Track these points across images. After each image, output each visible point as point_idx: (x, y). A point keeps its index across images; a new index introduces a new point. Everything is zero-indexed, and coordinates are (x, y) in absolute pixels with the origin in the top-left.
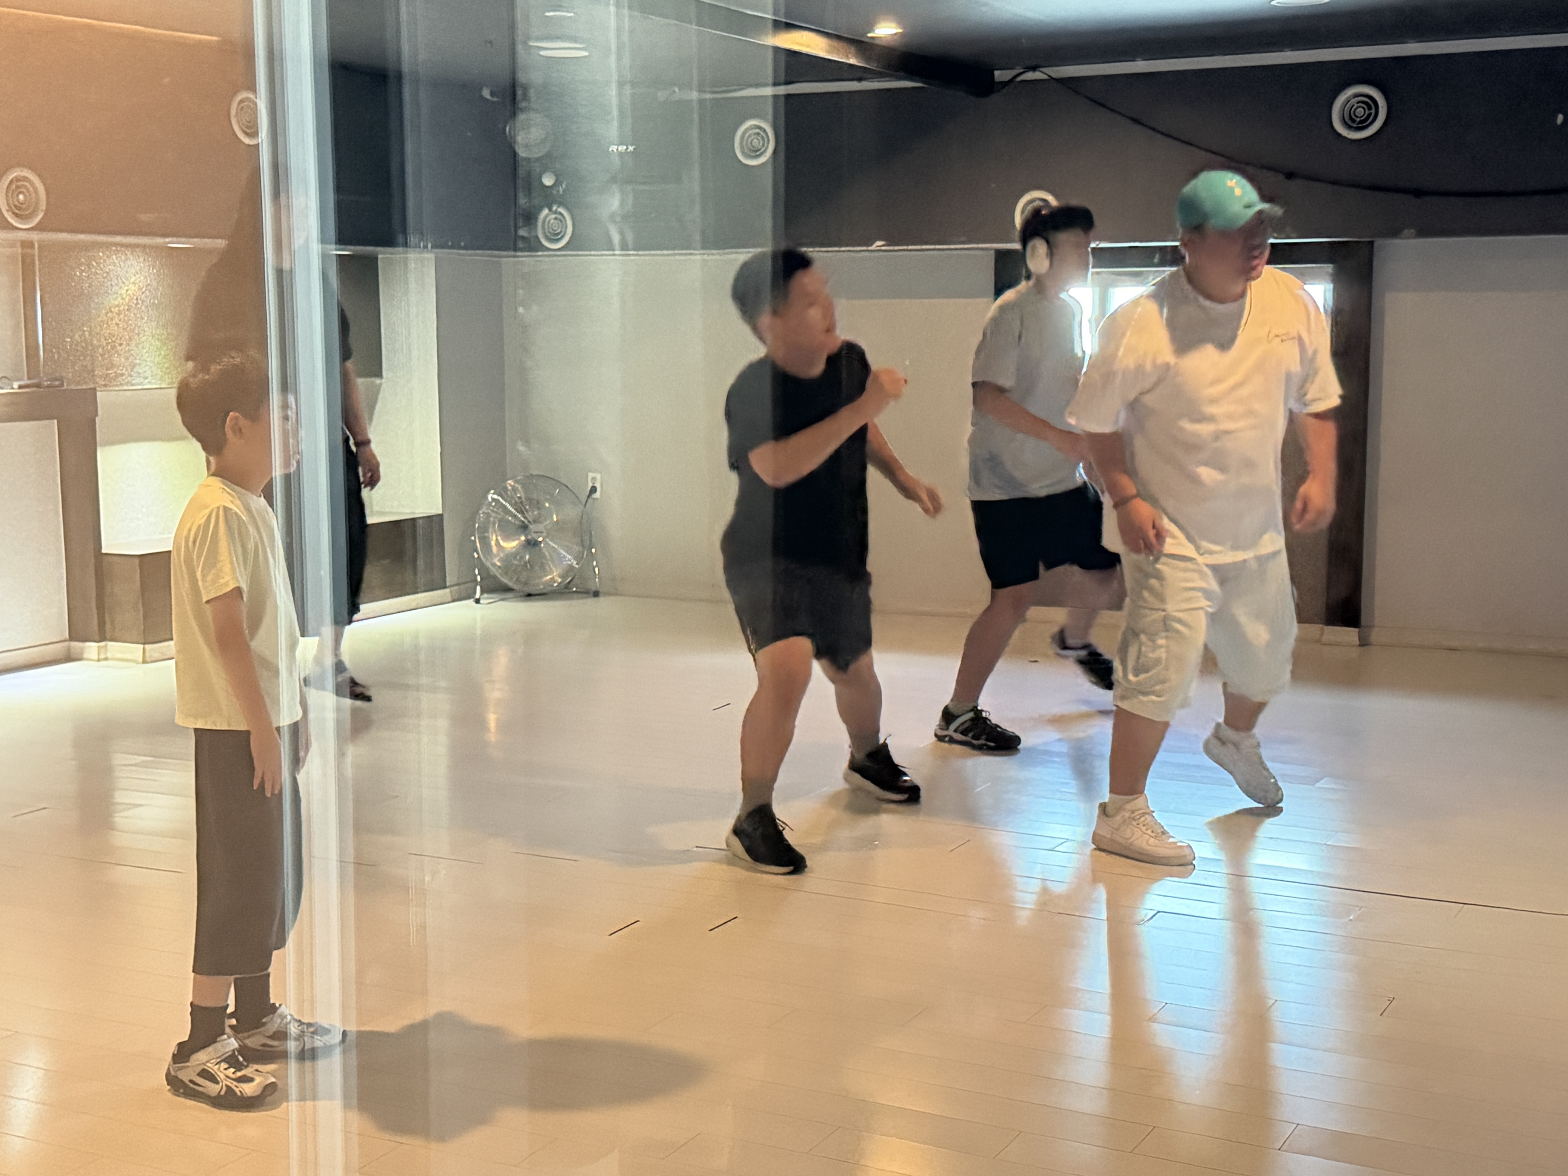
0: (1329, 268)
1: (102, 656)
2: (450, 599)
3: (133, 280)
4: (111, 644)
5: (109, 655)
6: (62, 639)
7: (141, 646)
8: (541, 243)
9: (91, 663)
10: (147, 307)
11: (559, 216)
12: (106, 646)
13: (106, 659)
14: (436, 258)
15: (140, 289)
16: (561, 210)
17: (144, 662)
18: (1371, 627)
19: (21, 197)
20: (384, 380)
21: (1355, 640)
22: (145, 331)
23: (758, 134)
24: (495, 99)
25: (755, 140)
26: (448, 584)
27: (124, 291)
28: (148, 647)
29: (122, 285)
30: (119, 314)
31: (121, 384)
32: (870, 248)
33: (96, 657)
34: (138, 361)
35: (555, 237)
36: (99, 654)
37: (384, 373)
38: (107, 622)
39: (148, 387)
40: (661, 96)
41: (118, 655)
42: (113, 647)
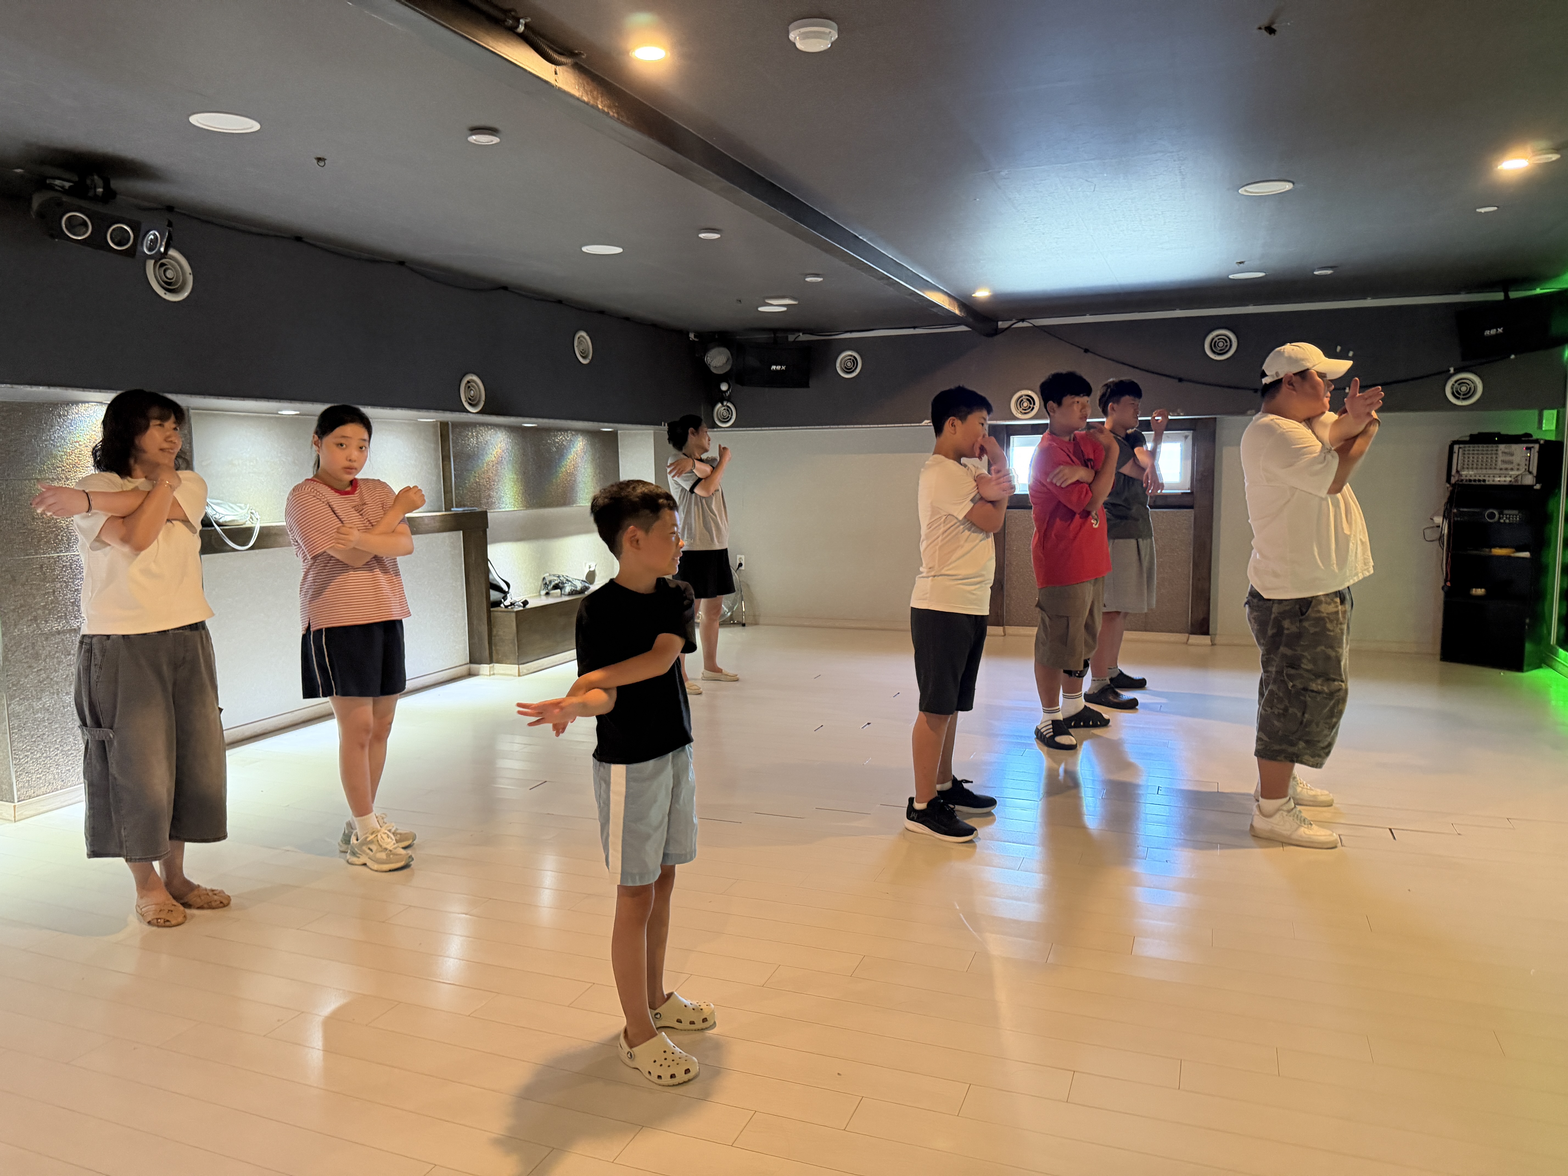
0: (1189, 433)
1: (492, 673)
3: (499, 445)
4: (496, 665)
5: (495, 672)
6: (466, 662)
7: (517, 666)
9: (486, 677)
10: (507, 462)
11: (726, 408)
12: (493, 666)
13: (494, 674)
14: (655, 433)
15: (503, 451)
17: (519, 675)
18: (1215, 635)
19: (472, 392)
21: (1209, 642)
22: (506, 476)
23: (850, 359)
24: (696, 340)
25: (849, 363)
27: (494, 453)
28: (521, 666)
29: (494, 449)
30: (493, 466)
31: (494, 508)
32: (920, 424)
33: (489, 674)
34: (503, 495)
35: (726, 420)
36: (489, 671)
38: (494, 652)
39: (507, 510)
40: (791, 338)
41: (501, 672)
42: (498, 667)
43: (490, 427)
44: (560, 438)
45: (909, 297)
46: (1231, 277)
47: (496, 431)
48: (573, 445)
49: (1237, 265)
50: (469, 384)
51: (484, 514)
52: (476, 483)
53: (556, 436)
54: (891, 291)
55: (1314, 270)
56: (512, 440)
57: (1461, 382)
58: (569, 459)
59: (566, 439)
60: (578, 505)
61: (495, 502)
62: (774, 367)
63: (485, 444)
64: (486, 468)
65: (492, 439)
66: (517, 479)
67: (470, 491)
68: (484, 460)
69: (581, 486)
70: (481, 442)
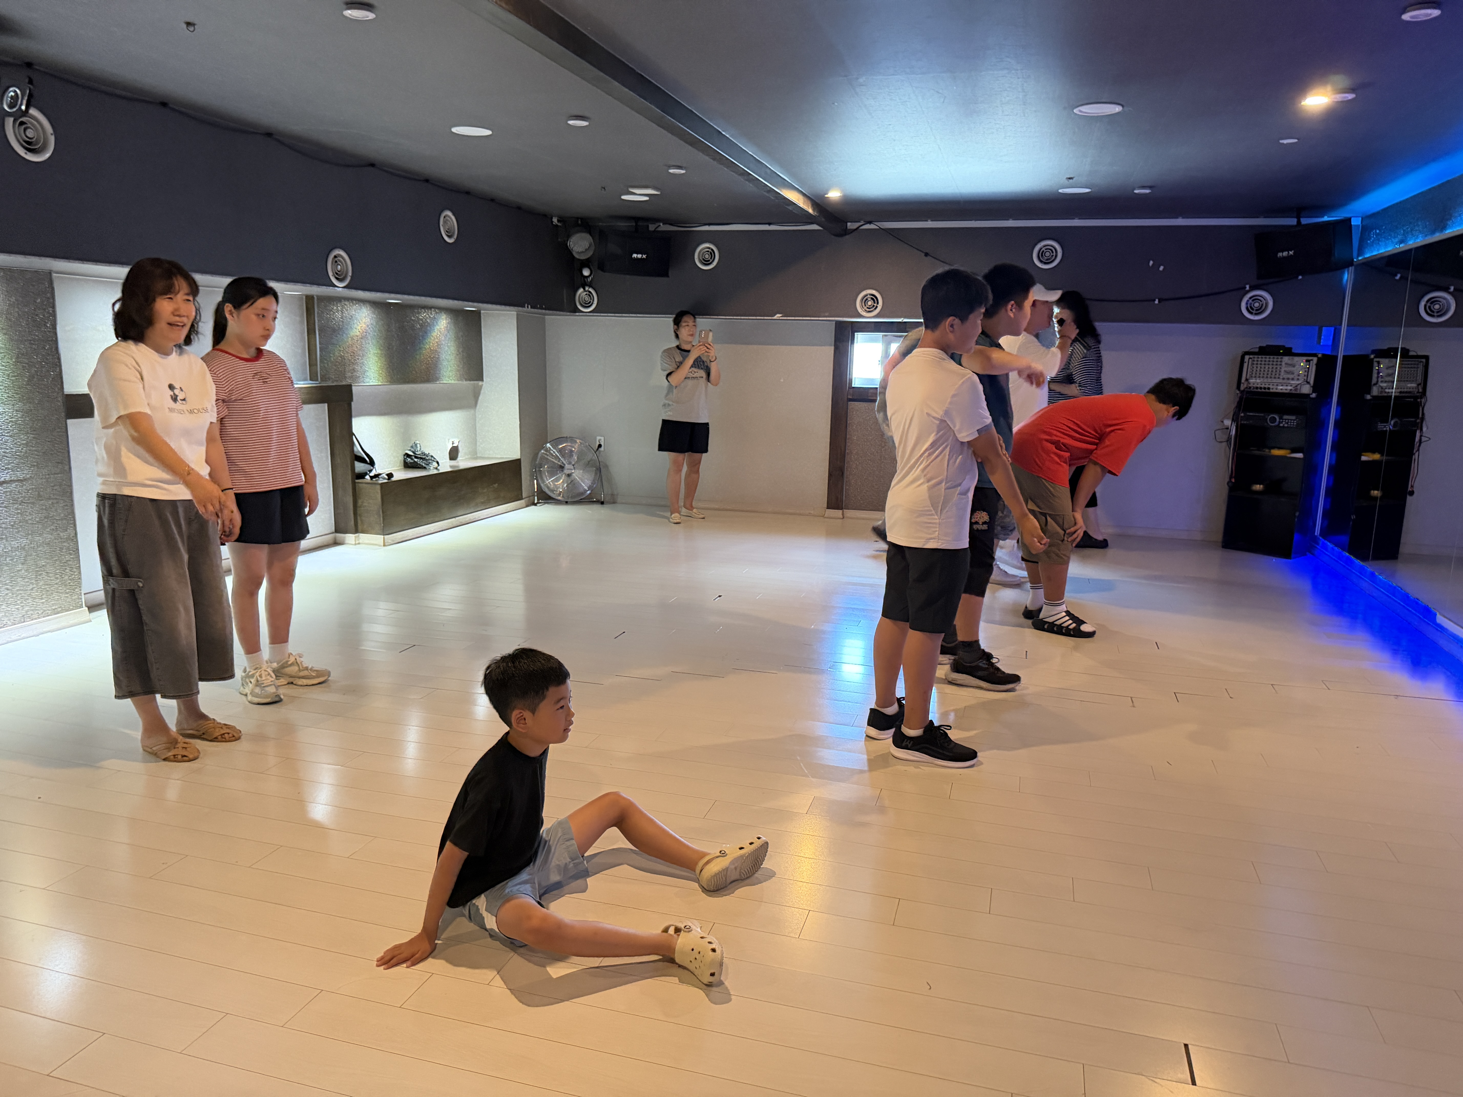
1: (357, 542)
2: (525, 506)
3: (364, 320)
4: (361, 535)
5: (361, 541)
6: (331, 531)
7: (383, 536)
8: (577, 307)
9: (351, 546)
10: (371, 337)
11: (588, 293)
12: (359, 536)
13: (359, 544)
14: (517, 314)
15: (368, 326)
16: (591, 290)
17: (384, 545)
20: (484, 383)
22: (370, 351)
23: (708, 251)
24: (559, 224)
25: (707, 255)
26: (524, 497)
27: (359, 328)
28: (386, 537)
29: (359, 324)
31: (359, 383)
32: (773, 318)
33: (354, 543)
34: (367, 369)
35: (587, 305)
36: (355, 540)
37: (484, 379)
38: (359, 522)
39: (372, 384)
40: (652, 227)
41: (367, 542)
42: (363, 537)
43: (354, 302)
44: (424, 315)
45: (767, 195)
46: (1060, 191)
47: (360, 305)
48: (437, 322)
49: (1066, 182)
50: (336, 259)
51: (349, 387)
52: (341, 358)
53: (419, 313)
54: (750, 187)
55: (1134, 189)
56: (377, 316)
57: (1254, 299)
58: (433, 336)
59: (430, 317)
60: (441, 382)
61: (359, 376)
62: (635, 255)
63: (350, 319)
64: (350, 343)
65: (357, 314)
66: (381, 354)
67: (335, 365)
68: (349, 334)
69: (445, 363)
70: (346, 317)
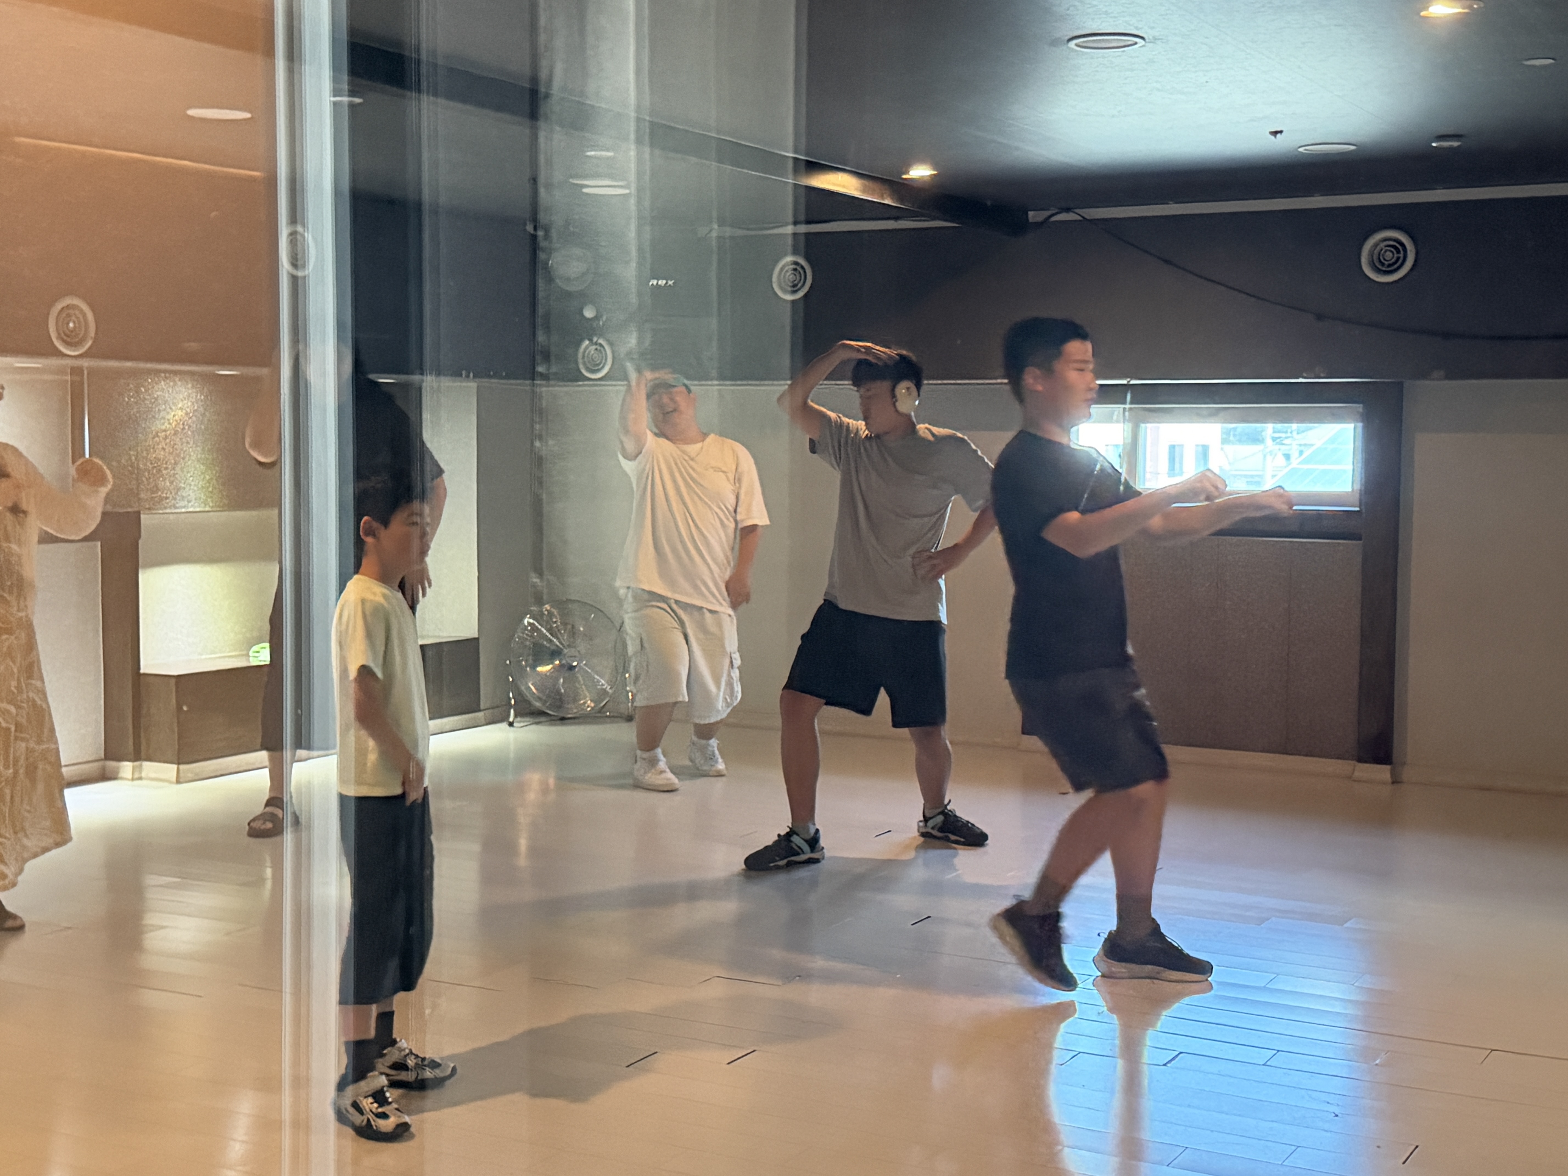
1: (136, 776)
2: (481, 723)
4: (145, 764)
5: (143, 775)
6: (98, 758)
8: (581, 372)
9: (125, 782)
11: (599, 348)
12: (141, 766)
13: (140, 778)
14: (478, 386)
15: (187, 414)
16: (601, 341)
18: (1403, 764)
19: (71, 325)
21: (1388, 777)
23: (796, 270)
25: (793, 276)
26: (482, 707)
27: (171, 417)
28: (182, 767)
30: (165, 438)
33: (130, 777)
34: (182, 485)
35: (595, 367)
36: (133, 773)
38: (142, 742)
41: (153, 775)
42: (149, 768)
47: (176, 384)
50: (66, 311)
51: (135, 516)
62: (653, 283)
64: (151, 443)
68: (150, 428)
